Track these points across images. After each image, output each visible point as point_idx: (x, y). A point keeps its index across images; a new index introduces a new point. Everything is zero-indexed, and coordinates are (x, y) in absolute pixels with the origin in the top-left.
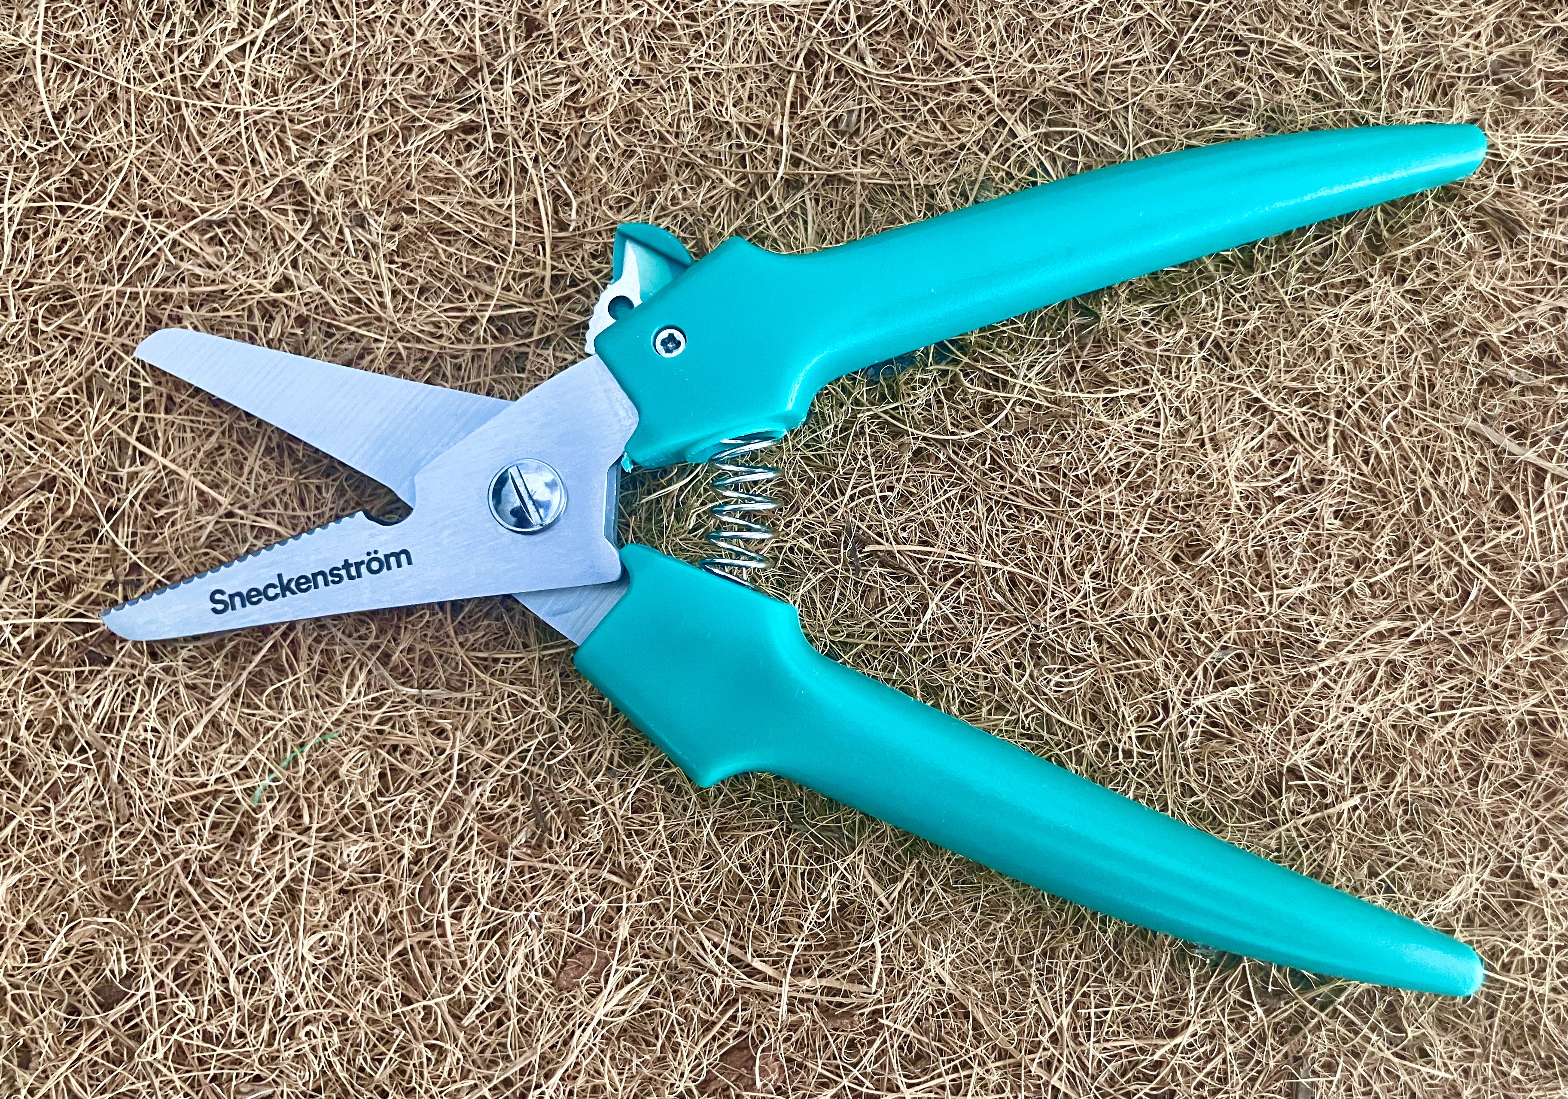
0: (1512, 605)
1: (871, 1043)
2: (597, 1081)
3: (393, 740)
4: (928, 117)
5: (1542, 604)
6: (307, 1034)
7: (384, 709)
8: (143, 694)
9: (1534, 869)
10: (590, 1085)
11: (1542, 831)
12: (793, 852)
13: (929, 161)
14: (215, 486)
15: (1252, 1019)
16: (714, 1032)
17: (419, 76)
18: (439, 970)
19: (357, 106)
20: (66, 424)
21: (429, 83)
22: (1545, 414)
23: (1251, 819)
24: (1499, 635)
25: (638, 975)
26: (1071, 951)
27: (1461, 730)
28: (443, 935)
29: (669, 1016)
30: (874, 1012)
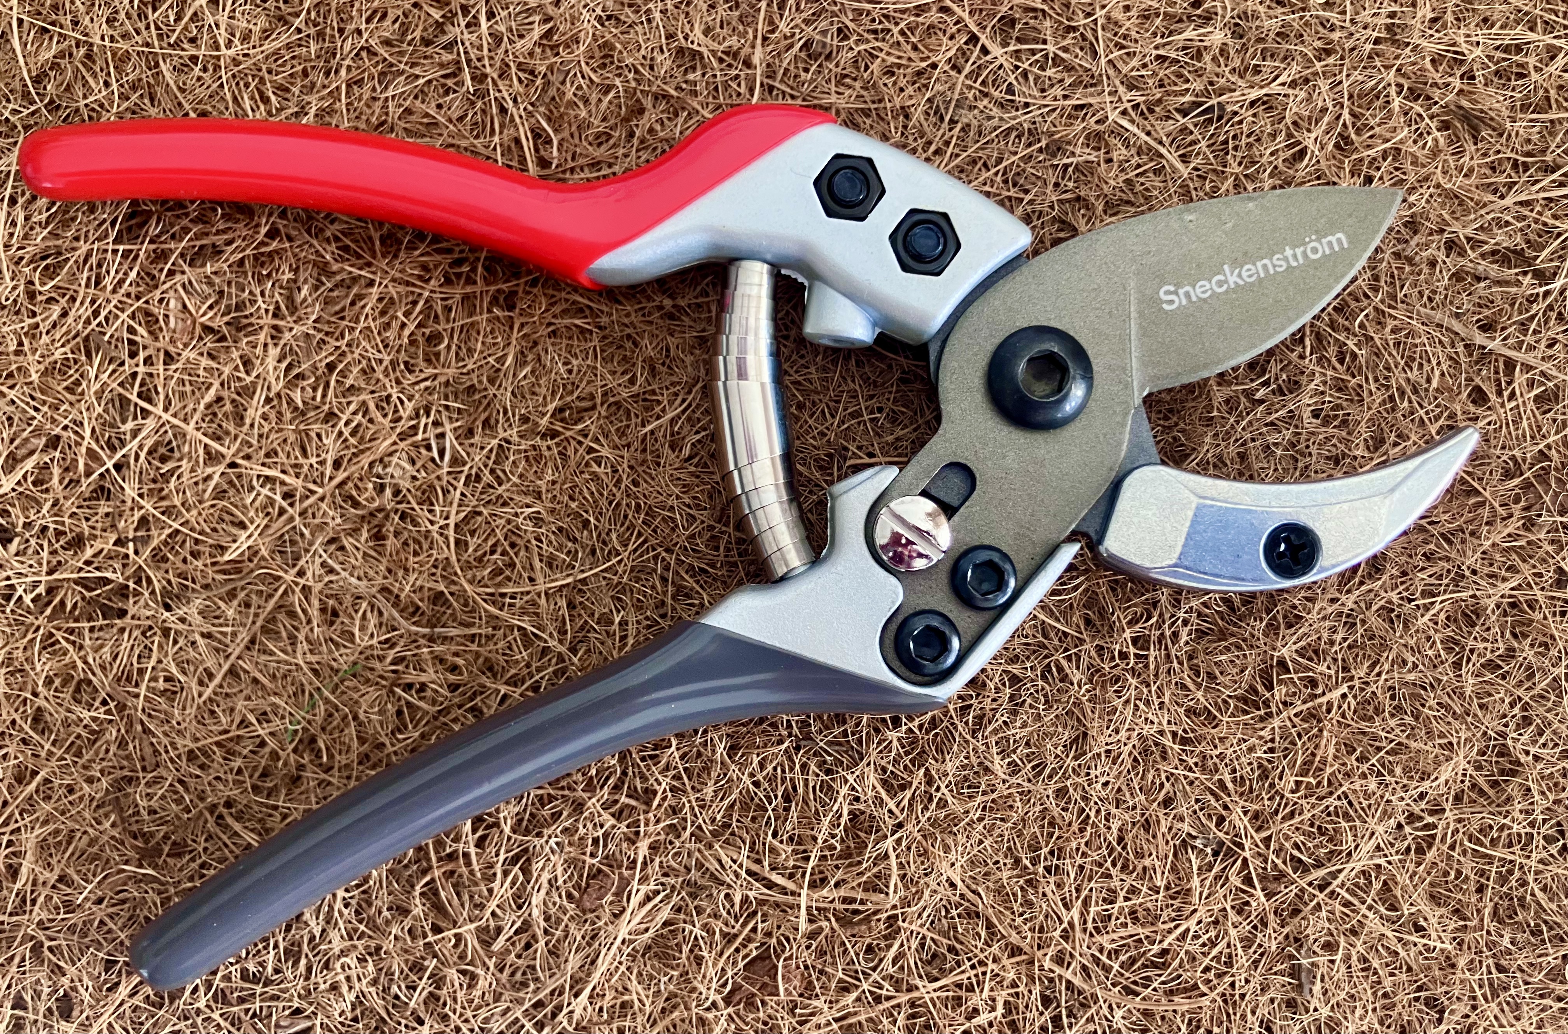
0: (1487, 494)
1: (889, 947)
2: (626, 998)
3: (409, 678)
4: (901, 39)
5: (1517, 491)
6: (343, 967)
7: (398, 649)
8: (160, 646)
9: (1519, 746)
10: (619, 1002)
11: (1524, 709)
12: (804, 766)
13: (902, 82)
14: (218, 439)
15: (1254, 904)
16: (736, 944)
17: (394, 22)
18: (466, 897)
19: (334, 55)
20: (65, 384)
21: (405, 29)
22: (1512, 305)
23: (1248, 713)
24: (1476, 523)
25: (658, 892)
26: (1078, 849)
27: (1442, 616)
28: (468, 864)
29: (691, 932)
30: (889, 917)
